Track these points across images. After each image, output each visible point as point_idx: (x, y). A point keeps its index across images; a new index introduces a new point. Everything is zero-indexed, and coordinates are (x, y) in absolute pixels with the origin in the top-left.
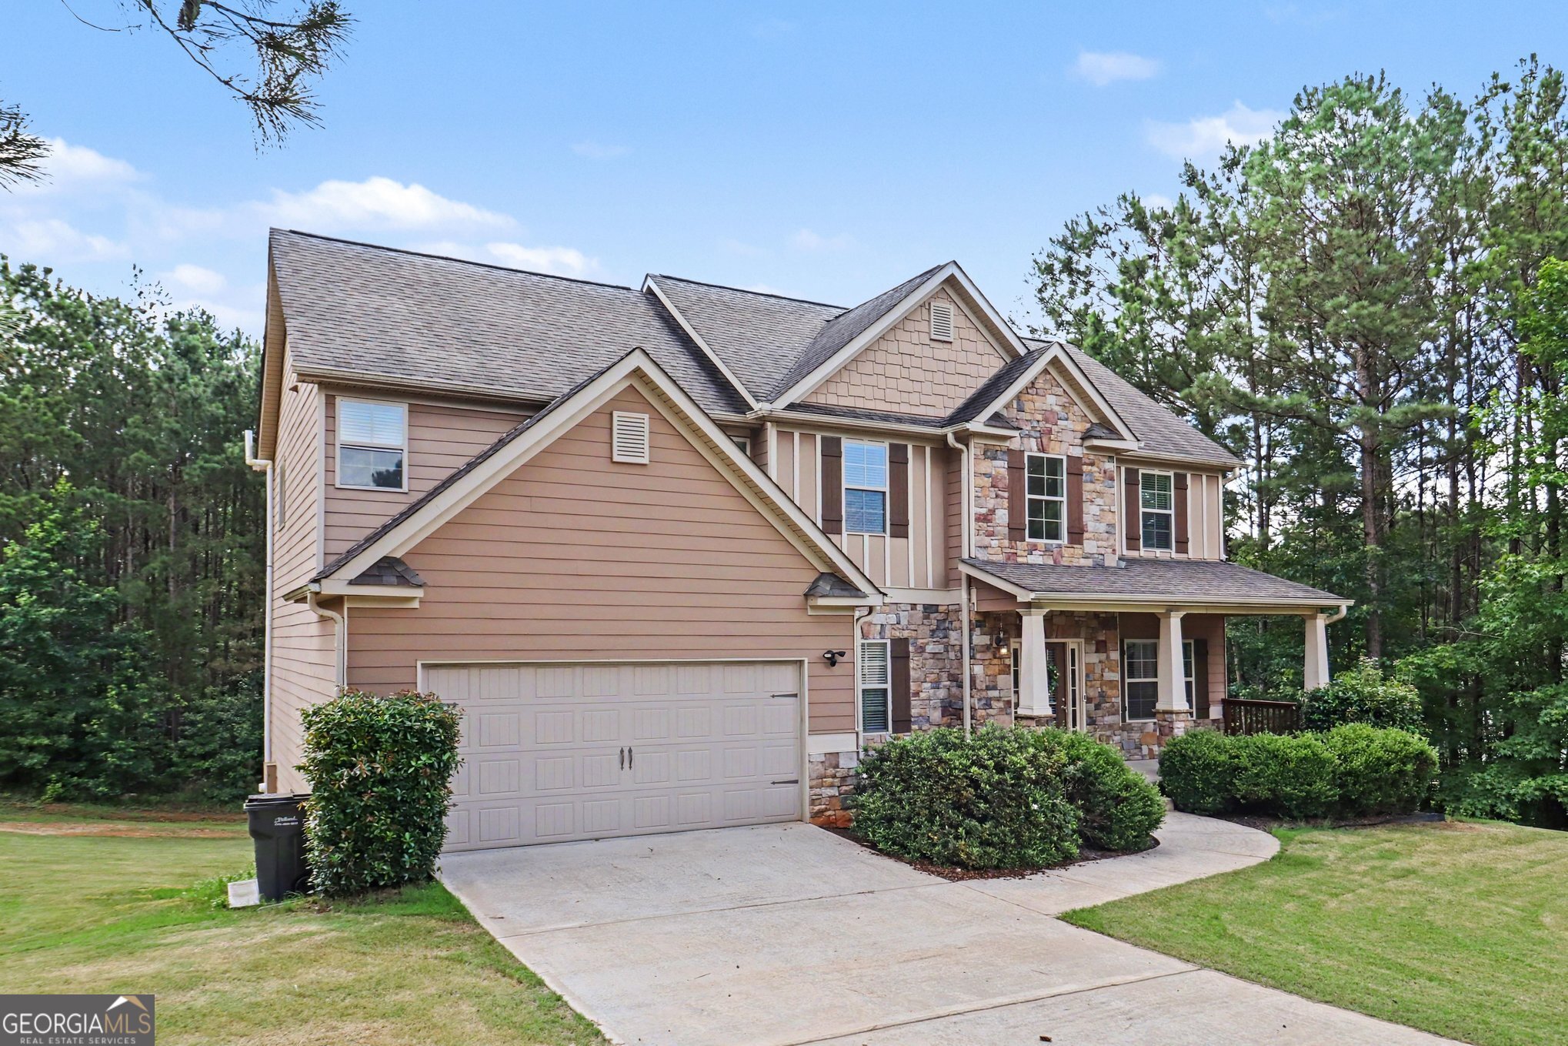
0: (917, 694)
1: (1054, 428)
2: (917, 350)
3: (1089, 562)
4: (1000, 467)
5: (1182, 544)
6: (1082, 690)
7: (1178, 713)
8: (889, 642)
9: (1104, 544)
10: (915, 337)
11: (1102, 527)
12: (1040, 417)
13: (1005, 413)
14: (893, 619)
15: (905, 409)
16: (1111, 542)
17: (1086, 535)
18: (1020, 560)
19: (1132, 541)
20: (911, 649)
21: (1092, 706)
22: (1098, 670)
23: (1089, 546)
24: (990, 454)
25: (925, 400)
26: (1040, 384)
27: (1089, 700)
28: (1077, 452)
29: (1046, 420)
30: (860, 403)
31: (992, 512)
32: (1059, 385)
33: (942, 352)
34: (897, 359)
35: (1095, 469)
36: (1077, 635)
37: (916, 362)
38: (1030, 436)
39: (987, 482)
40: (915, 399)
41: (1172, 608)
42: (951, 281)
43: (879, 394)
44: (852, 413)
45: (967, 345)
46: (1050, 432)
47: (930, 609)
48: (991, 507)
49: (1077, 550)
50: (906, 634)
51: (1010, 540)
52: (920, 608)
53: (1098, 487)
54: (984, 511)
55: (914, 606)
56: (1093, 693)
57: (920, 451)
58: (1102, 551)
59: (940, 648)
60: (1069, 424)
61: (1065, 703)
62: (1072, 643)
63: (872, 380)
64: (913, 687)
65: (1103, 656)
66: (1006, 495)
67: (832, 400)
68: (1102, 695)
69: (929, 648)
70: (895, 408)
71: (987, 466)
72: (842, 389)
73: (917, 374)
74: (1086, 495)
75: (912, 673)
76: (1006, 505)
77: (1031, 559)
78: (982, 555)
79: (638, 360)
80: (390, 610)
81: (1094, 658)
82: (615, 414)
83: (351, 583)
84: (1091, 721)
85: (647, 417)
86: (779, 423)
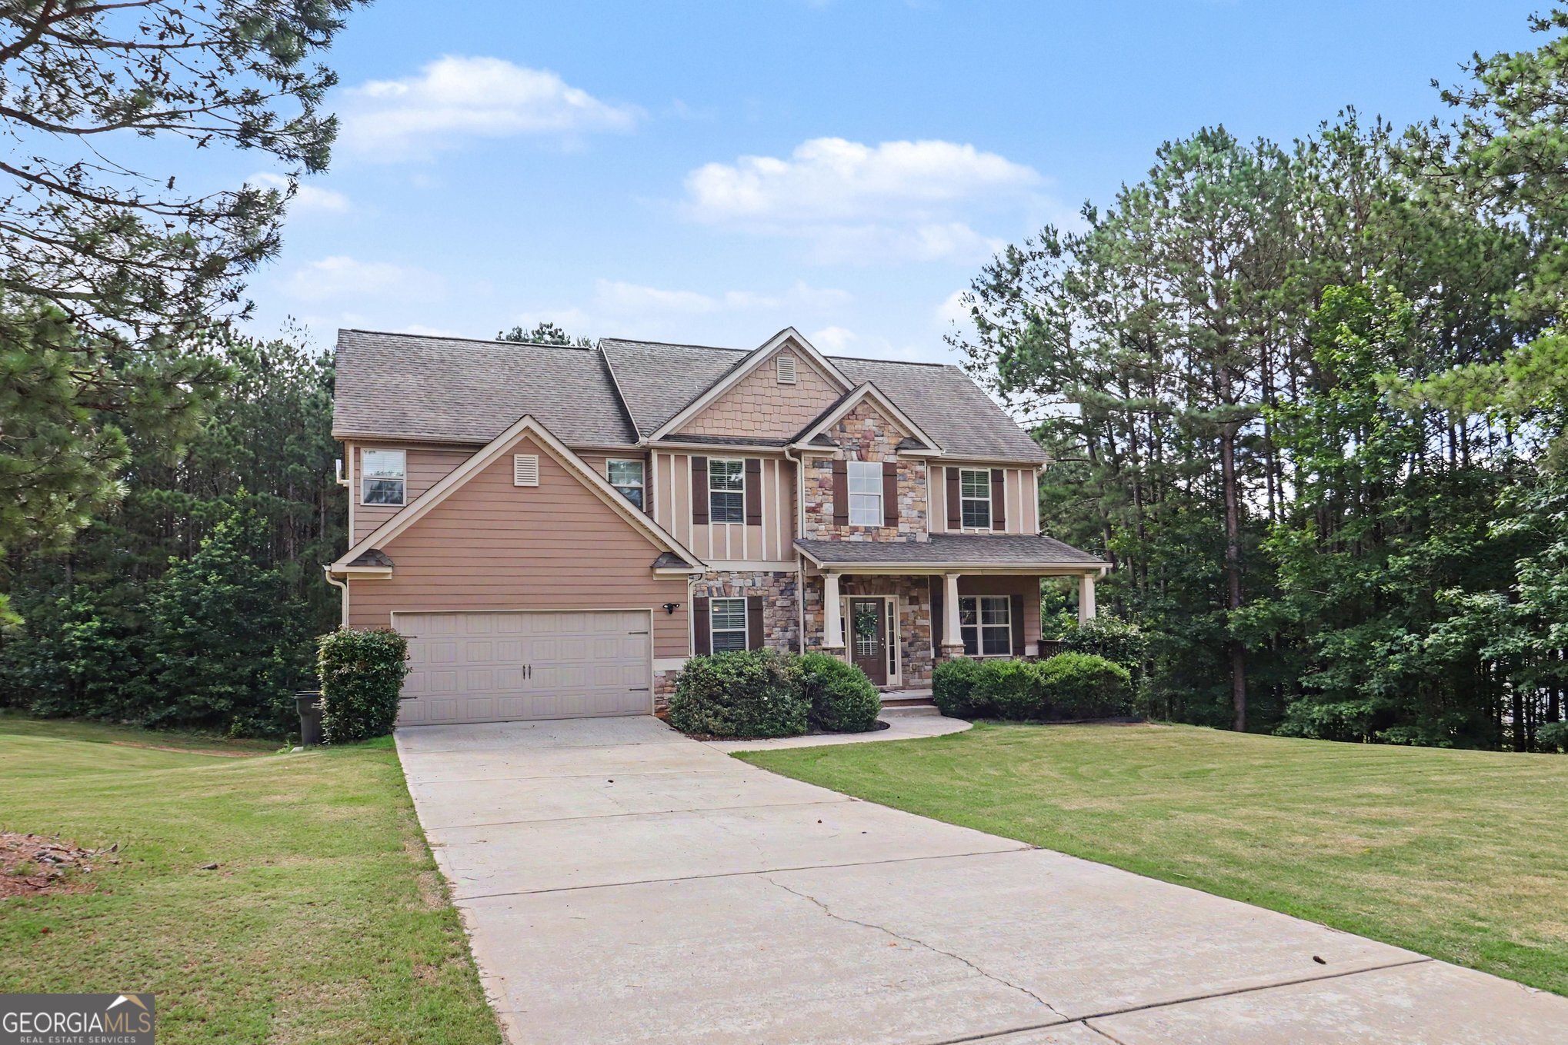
0: (769, 635)
1: (872, 443)
2: (768, 392)
3: (904, 539)
4: (827, 473)
5: (1000, 523)
6: (898, 632)
7: (953, 647)
8: (746, 599)
9: (917, 526)
10: (765, 383)
11: (915, 513)
12: (859, 436)
13: (829, 435)
14: (749, 583)
15: (758, 434)
16: (922, 524)
17: (900, 520)
18: (843, 539)
19: (953, 522)
20: (764, 603)
21: (906, 643)
22: (911, 618)
23: (903, 527)
24: (817, 464)
25: (774, 427)
26: (859, 410)
27: (903, 640)
28: (892, 459)
29: (865, 438)
30: (721, 432)
31: (820, 505)
32: (875, 412)
33: (788, 392)
34: (752, 399)
35: (907, 471)
36: (892, 592)
37: (766, 400)
38: (851, 450)
39: (816, 484)
40: (765, 426)
41: (951, 571)
42: (790, 340)
43: (737, 425)
44: (715, 440)
45: (809, 385)
46: (868, 446)
47: (779, 575)
48: (818, 501)
49: (893, 531)
50: (760, 593)
51: (835, 524)
52: (771, 575)
53: (910, 484)
54: (813, 505)
55: (766, 574)
56: (906, 634)
57: (770, 464)
58: (914, 531)
59: (787, 603)
60: (885, 439)
61: (884, 642)
62: (889, 599)
63: (732, 415)
64: (766, 630)
65: (916, 608)
66: (831, 493)
67: (699, 431)
68: (915, 636)
69: (778, 603)
70: (750, 434)
71: (816, 473)
72: (707, 423)
73: (766, 409)
74: (899, 491)
75: (765, 621)
76: (831, 498)
77: (853, 538)
78: (811, 536)
79: (527, 422)
80: (377, 582)
81: (909, 609)
82: (516, 456)
83: (349, 565)
84: (905, 655)
85: (536, 457)
86: (659, 449)
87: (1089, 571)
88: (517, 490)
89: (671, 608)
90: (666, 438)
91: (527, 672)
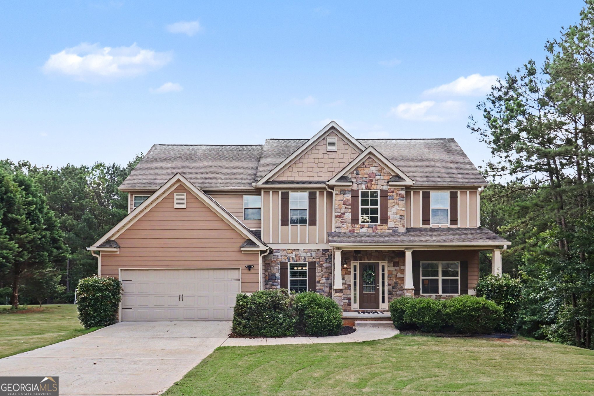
0: (319, 281)
1: (374, 179)
2: (322, 156)
3: (391, 231)
4: (348, 197)
5: (454, 221)
6: (386, 281)
8: (307, 263)
9: (399, 223)
10: (320, 152)
11: (398, 217)
12: (367, 176)
13: (350, 176)
14: (309, 255)
15: (316, 178)
16: (402, 222)
17: (389, 220)
18: (356, 231)
19: (426, 221)
20: (317, 265)
21: (391, 287)
22: (394, 273)
23: (391, 224)
24: (342, 192)
25: (324, 174)
26: (367, 163)
27: (389, 285)
28: (385, 188)
29: (370, 177)
30: (296, 178)
31: (344, 214)
32: (376, 162)
33: (332, 155)
34: (313, 161)
35: (394, 194)
36: (383, 260)
37: (320, 160)
38: (362, 184)
39: (341, 203)
40: (320, 174)
41: (408, 248)
42: (333, 127)
43: (305, 174)
44: (292, 182)
45: (343, 151)
46: (372, 181)
47: (325, 251)
48: (342, 212)
49: (385, 226)
50: (314, 260)
51: (352, 224)
52: (321, 251)
53: (396, 201)
54: (339, 214)
55: (318, 250)
56: (390, 282)
57: (322, 194)
58: (397, 226)
59: (329, 265)
60: (382, 177)
61: (379, 286)
62: (381, 263)
63: (302, 170)
64: (317, 279)
65: (397, 268)
66: (350, 207)
67: (281, 179)
68: (396, 283)
69: (324, 265)
70: (311, 179)
71: (341, 197)
72: (287, 174)
73: (320, 165)
74: (389, 205)
75: (317, 274)
76: (350, 210)
77: (361, 231)
78: (337, 230)
79: (178, 177)
80: (112, 254)
81: (392, 269)
82: (175, 194)
83: (98, 247)
84: (390, 293)
85: (185, 194)
86: (264, 188)
87: (497, 247)
88: (177, 210)
89: (249, 268)
90: (267, 182)
91: (181, 298)
